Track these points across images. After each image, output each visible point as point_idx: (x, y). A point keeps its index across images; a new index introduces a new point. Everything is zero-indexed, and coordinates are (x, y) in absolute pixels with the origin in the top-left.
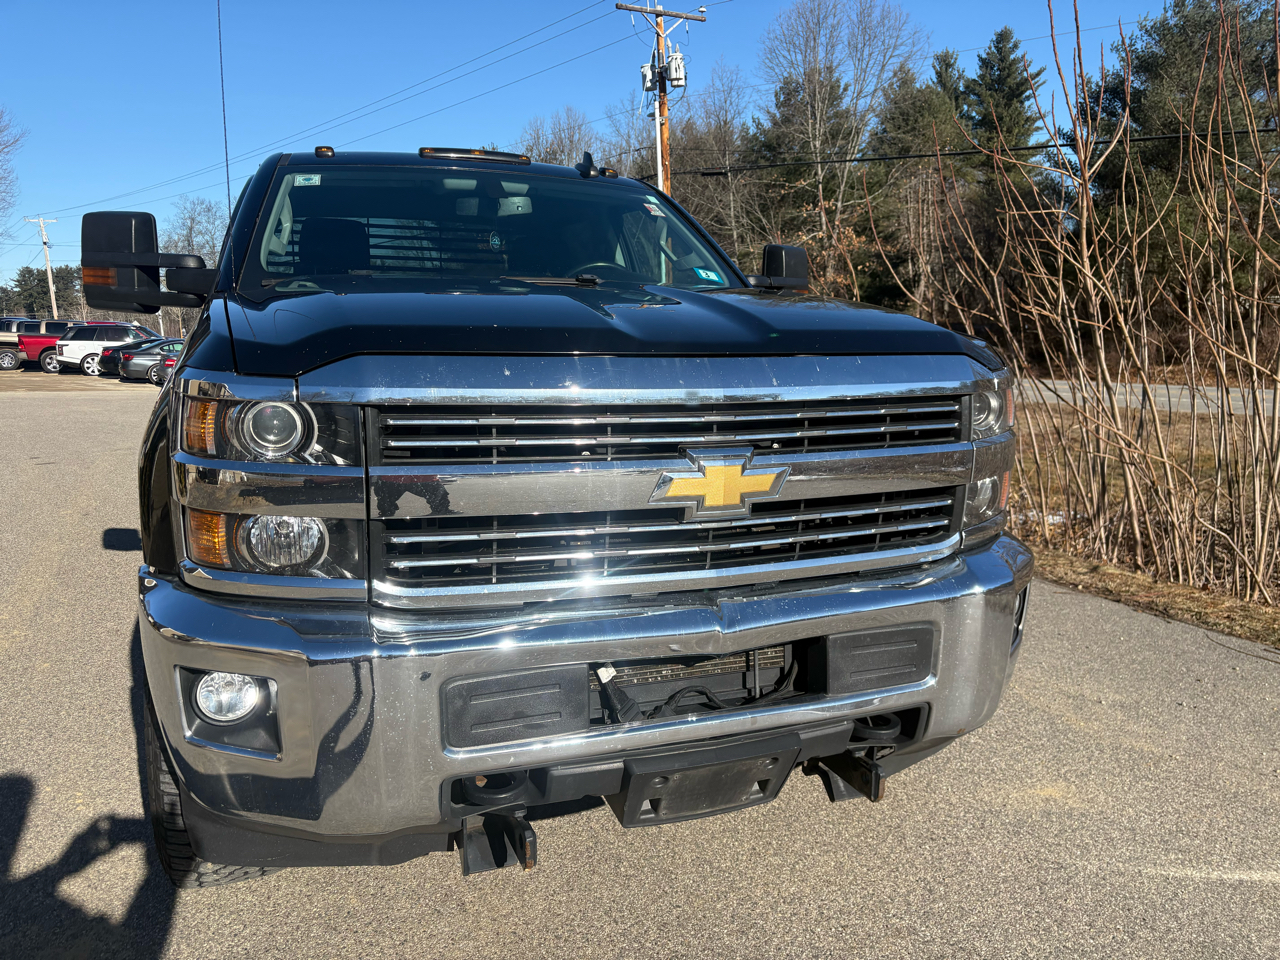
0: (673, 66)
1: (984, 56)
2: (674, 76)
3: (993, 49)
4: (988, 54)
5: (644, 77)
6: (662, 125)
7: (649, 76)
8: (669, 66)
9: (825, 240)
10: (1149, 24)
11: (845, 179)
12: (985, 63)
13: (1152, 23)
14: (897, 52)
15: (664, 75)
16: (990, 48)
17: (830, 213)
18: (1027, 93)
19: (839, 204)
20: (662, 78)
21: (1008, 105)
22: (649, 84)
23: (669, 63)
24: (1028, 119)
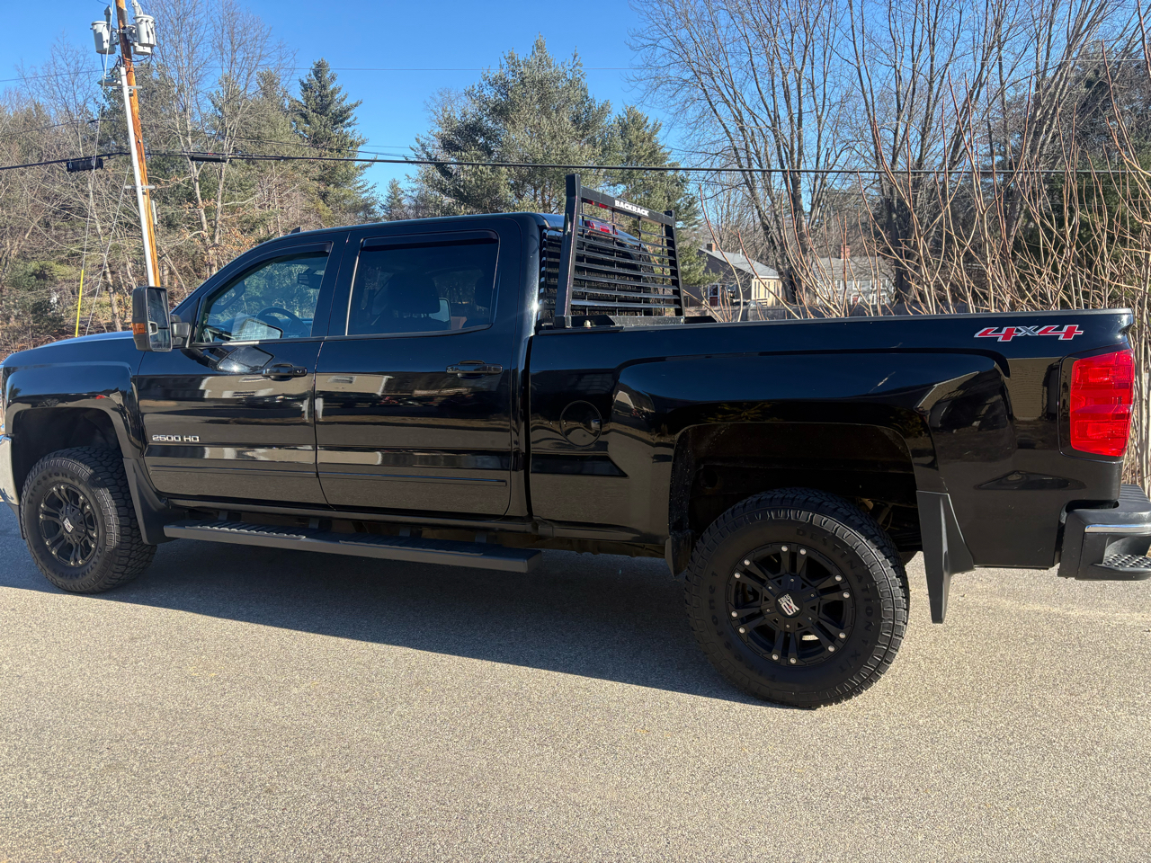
0: (144, 28)
1: (306, 82)
2: (145, 40)
3: (313, 76)
4: (308, 80)
5: (99, 37)
6: (131, 95)
7: (106, 36)
8: (138, 30)
9: (208, 240)
10: (492, 76)
11: (223, 180)
12: (306, 88)
13: (494, 76)
14: (261, 63)
15: (128, 37)
16: (310, 75)
17: (208, 211)
18: (348, 121)
19: (219, 204)
20: (126, 41)
21: (333, 129)
22: (106, 46)
23: (137, 25)
24: (352, 143)
